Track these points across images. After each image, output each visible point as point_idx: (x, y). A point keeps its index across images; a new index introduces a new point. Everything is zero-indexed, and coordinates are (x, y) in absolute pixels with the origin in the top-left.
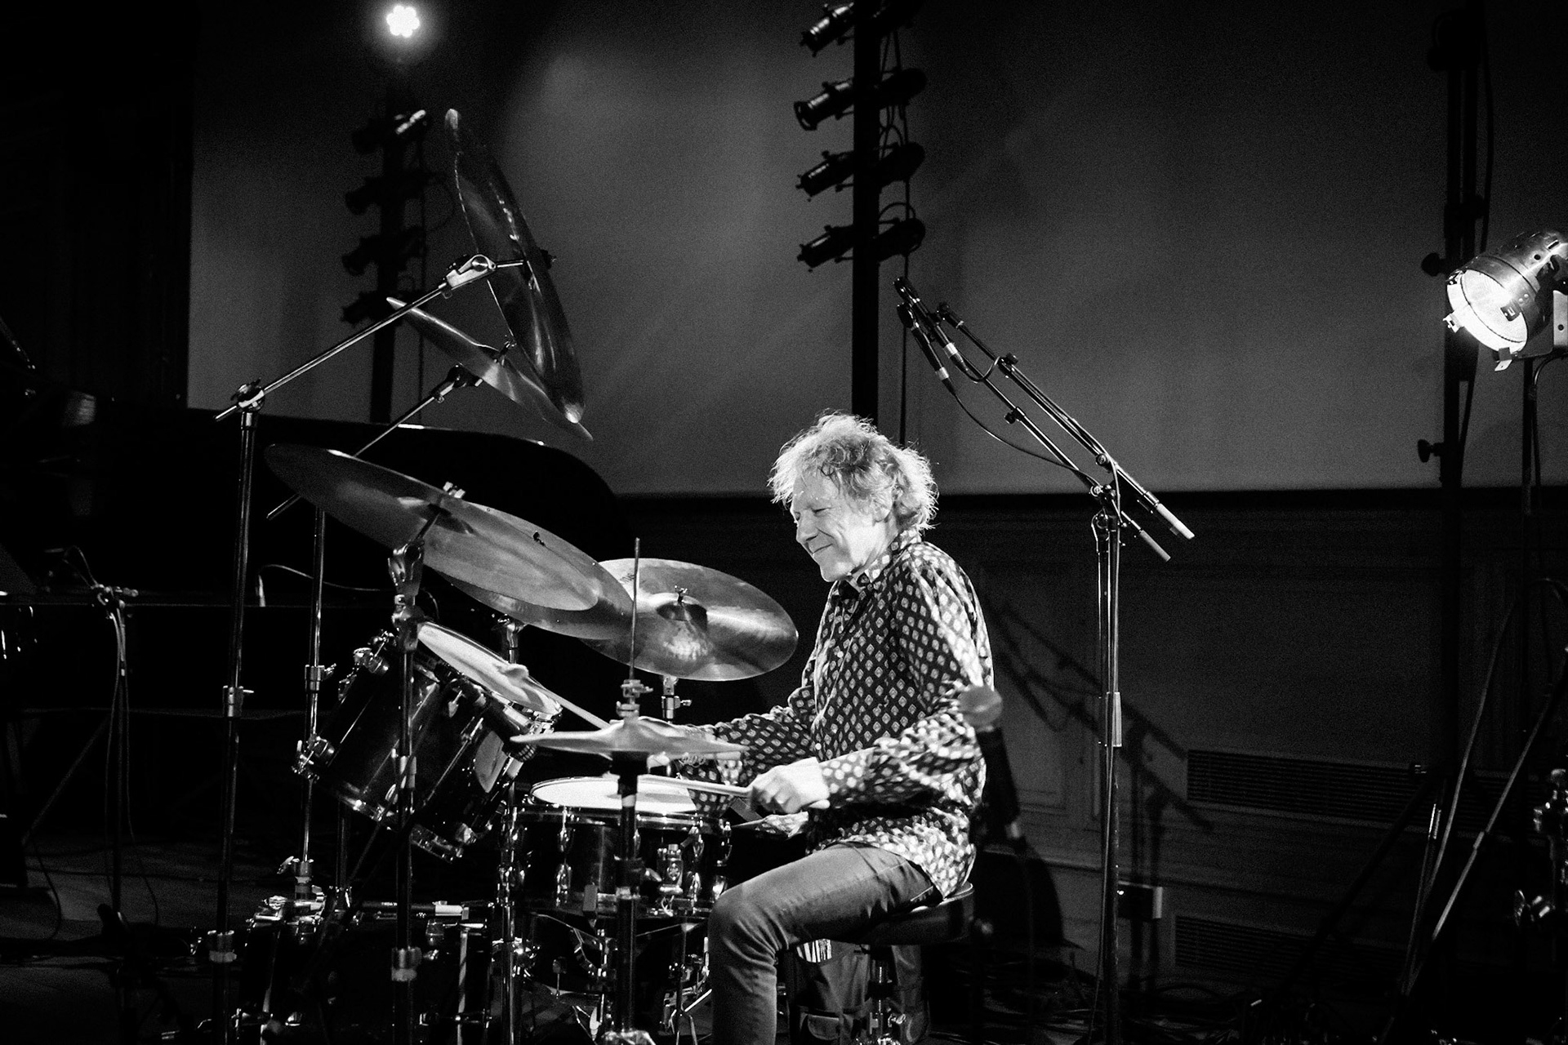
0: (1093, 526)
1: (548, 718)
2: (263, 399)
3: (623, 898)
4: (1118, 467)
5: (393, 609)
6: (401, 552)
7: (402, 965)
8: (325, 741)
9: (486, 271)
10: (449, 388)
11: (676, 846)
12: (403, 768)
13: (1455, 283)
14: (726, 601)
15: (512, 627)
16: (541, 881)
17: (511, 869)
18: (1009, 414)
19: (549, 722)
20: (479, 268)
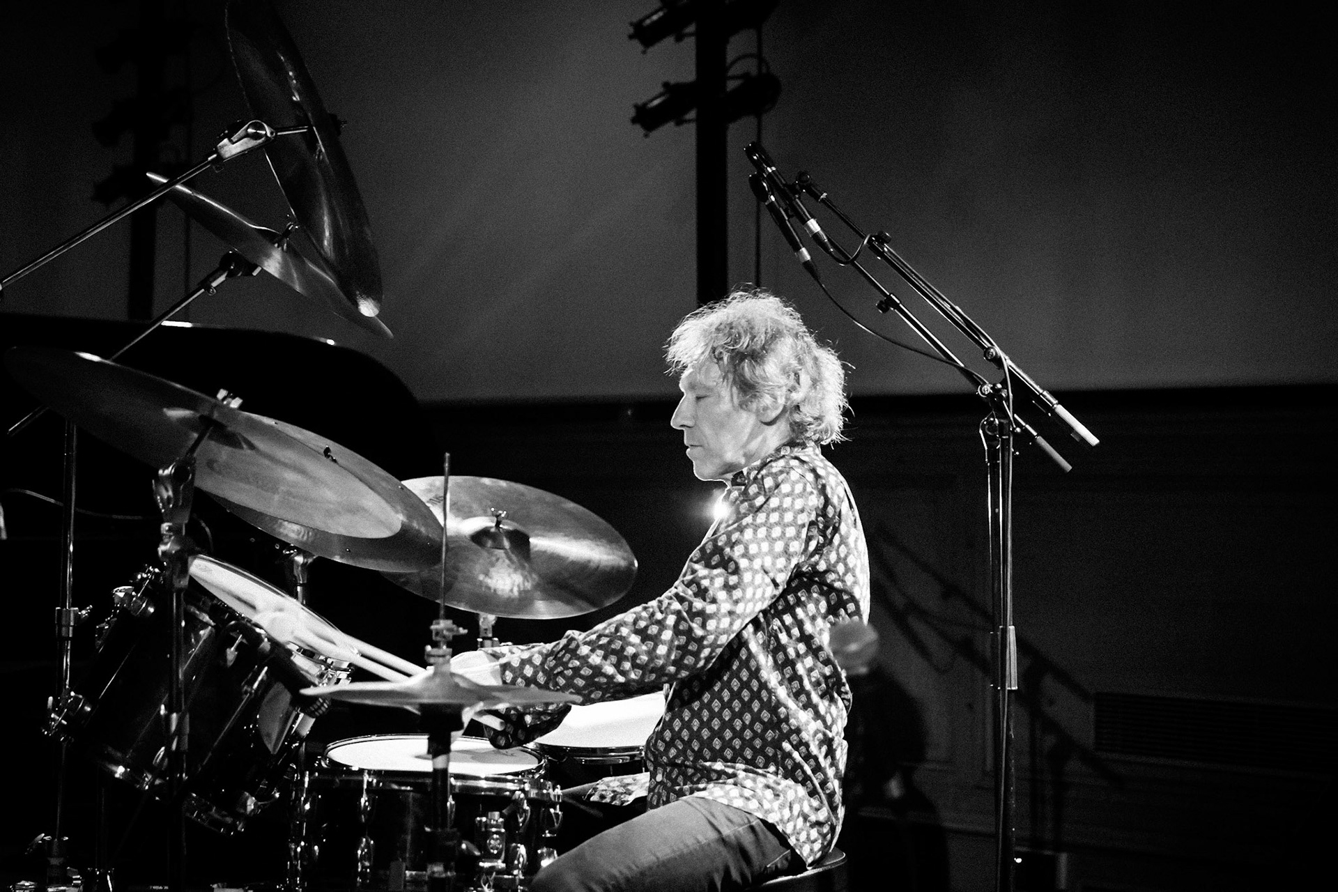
0: (981, 432)
1: (344, 666)
3: (436, 875)
4: (1010, 363)
5: (159, 539)
6: (167, 472)
8: (81, 696)
9: (263, 139)
10: (222, 279)
11: (497, 814)
12: (173, 728)
14: (551, 526)
15: (300, 559)
17: (303, 844)
18: (881, 302)
19: (345, 670)
20: (255, 136)
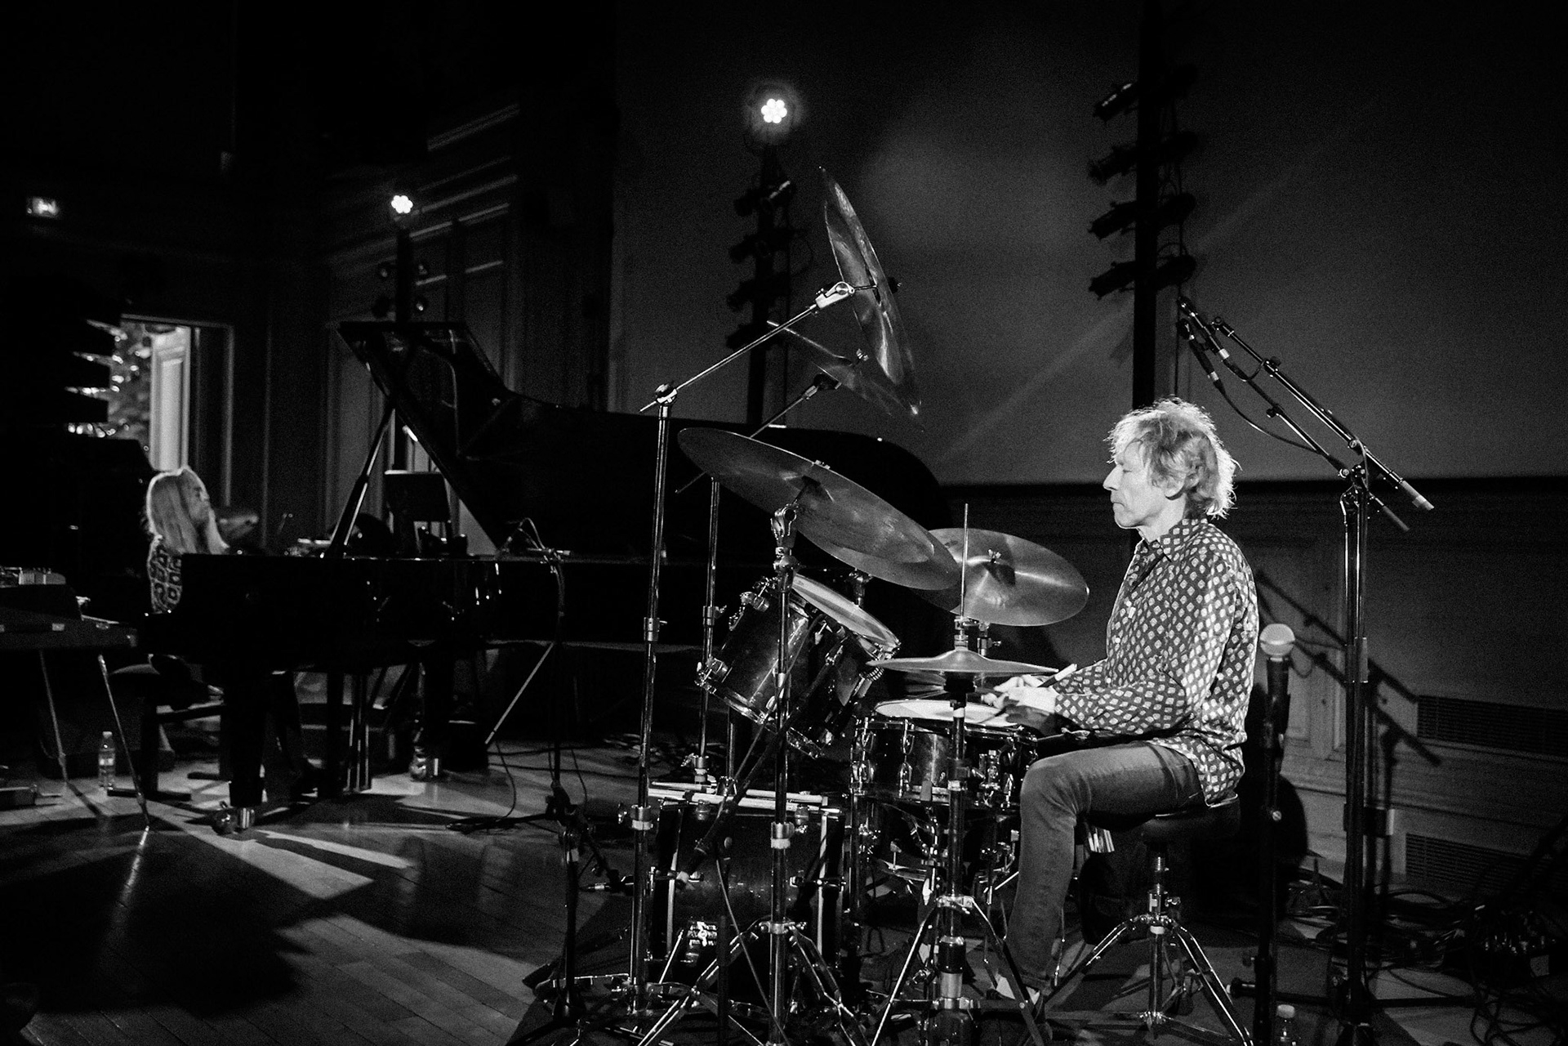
0: (1341, 502)
1: (890, 650)
2: (676, 396)
3: (954, 789)
4: (1367, 451)
5: (775, 558)
6: (780, 514)
7: (779, 834)
8: (720, 662)
9: (847, 295)
10: (815, 390)
11: (994, 753)
12: (781, 683)
14: (1031, 562)
15: (860, 579)
16: (886, 777)
18: (1270, 409)
19: (890, 653)
20: (841, 293)
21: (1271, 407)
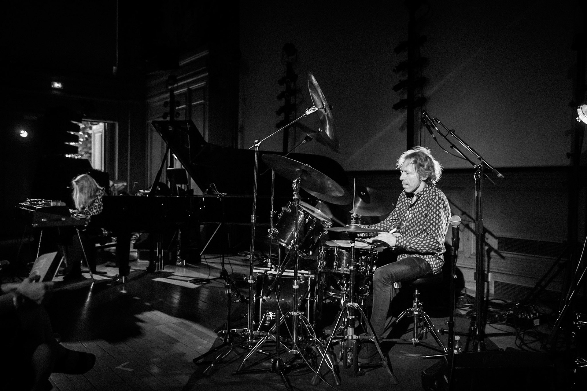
0: (474, 176)
1: (330, 224)
2: (261, 144)
3: (351, 269)
5: (293, 196)
6: (295, 181)
7: (295, 284)
8: (276, 229)
10: (305, 142)
12: (295, 235)
13: (580, 108)
17: (322, 262)
20: (314, 110)
21: (452, 145)
